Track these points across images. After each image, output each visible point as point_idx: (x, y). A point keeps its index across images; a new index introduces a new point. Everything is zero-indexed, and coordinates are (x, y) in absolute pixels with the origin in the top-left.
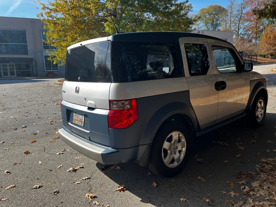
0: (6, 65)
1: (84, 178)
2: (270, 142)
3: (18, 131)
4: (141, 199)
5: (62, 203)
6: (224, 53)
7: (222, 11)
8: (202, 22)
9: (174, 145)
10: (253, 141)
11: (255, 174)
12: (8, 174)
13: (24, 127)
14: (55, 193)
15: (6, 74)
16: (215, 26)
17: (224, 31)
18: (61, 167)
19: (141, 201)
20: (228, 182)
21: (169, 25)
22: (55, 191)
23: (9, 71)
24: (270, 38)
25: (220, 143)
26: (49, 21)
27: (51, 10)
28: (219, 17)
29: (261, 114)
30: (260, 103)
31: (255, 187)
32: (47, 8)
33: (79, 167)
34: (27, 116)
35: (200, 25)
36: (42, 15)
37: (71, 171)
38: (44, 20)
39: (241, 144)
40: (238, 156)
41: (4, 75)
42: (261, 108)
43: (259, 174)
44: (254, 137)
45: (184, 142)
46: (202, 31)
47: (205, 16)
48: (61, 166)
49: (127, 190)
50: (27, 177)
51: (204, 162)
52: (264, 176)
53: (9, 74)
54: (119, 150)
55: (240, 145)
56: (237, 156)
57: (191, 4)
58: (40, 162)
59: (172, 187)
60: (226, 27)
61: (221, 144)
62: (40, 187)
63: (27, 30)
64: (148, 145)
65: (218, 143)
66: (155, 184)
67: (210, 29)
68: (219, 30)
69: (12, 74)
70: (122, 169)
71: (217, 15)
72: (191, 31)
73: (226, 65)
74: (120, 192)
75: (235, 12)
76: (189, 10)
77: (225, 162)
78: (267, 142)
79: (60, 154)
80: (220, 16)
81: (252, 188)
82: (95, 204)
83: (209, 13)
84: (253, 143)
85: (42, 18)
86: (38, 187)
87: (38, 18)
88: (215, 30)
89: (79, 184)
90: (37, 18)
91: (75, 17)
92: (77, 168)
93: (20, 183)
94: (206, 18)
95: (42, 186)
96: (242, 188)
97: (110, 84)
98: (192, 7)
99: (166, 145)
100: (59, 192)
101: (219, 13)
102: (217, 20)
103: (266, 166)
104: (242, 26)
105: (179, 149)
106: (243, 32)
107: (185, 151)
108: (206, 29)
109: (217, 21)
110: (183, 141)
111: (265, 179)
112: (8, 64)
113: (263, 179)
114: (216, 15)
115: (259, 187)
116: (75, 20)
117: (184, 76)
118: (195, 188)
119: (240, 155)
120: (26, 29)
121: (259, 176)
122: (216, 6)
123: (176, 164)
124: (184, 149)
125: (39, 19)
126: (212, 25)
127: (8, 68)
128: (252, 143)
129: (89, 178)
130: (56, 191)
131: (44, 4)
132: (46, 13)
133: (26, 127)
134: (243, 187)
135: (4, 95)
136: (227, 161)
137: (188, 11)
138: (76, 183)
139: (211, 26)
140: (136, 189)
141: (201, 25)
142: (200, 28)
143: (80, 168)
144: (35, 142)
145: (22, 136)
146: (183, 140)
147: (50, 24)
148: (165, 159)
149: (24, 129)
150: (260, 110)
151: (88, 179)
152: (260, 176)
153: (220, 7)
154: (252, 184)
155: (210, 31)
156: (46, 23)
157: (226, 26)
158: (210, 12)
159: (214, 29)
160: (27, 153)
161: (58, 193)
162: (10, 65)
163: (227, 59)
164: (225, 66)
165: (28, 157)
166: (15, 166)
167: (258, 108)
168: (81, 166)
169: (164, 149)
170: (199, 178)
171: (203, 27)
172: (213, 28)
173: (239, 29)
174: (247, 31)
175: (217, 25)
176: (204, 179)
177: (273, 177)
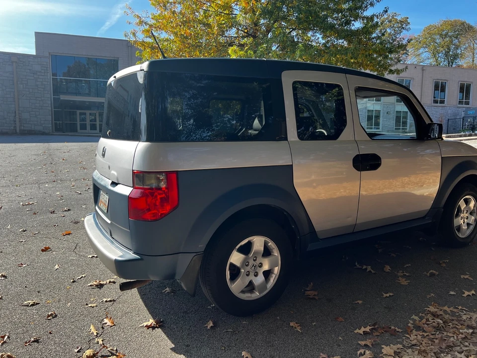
0: (85, 114)
1: (105, 300)
2: (466, 277)
3: (54, 215)
4: (174, 346)
5: (50, 333)
6: (464, 109)
7: (467, 31)
8: (427, 50)
9: (254, 260)
10: (432, 271)
11: (400, 330)
12: (3, 278)
13: (66, 211)
14: (49, 316)
15: (83, 127)
16: (452, 58)
17: (470, 68)
18: (82, 278)
19: (172, 349)
20: (340, 338)
21: (346, 54)
22: (50, 313)
23: (88, 123)
25: (366, 269)
26: (143, 43)
27: (151, 26)
28: (459, 42)
29: (468, 225)
30: (467, 202)
31: (386, 355)
32: (145, 23)
33: (108, 281)
34: (80, 194)
35: (423, 56)
36: (134, 34)
37: (93, 286)
38: (135, 42)
39: (407, 274)
40: (388, 295)
41: (81, 129)
42: (469, 212)
43: (409, 332)
44: (440, 264)
45: (278, 257)
46: (421, 67)
47: (434, 41)
48: (84, 276)
49: (160, 327)
50: (26, 287)
51: (317, 298)
52: (416, 337)
53: (88, 127)
54: (144, 257)
55: (404, 276)
56: (385, 295)
57: (407, 18)
58: (57, 267)
59: (236, 333)
60: (473, 61)
61: (368, 270)
62: (32, 305)
63: (120, 59)
64: (195, 254)
65: (364, 267)
66: (211, 324)
67: (441, 64)
68: (459, 66)
69: (93, 127)
70: (173, 292)
71: (457, 38)
72: (390, 65)
73: (464, 131)
74: (148, 329)
76: (403, 28)
77: (356, 302)
78: (462, 276)
79: (92, 257)
80: (462, 39)
81: (381, 355)
82: (98, 342)
83: (441, 35)
84: (432, 275)
85: (133, 39)
86: (31, 304)
87: (127, 39)
88: (451, 66)
89: (93, 307)
90: (124, 38)
91: (185, 38)
92: (105, 282)
93: (11, 295)
94: (436, 43)
95: (38, 304)
96: (359, 352)
97: (137, 143)
98: (409, 23)
99: (236, 258)
100: (56, 316)
101: (462, 34)
102: (457, 47)
103: (430, 320)
105: (266, 267)
107: (278, 273)
108: (433, 63)
109: (457, 49)
110: (276, 256)
111: (414, 342)
112: (88, 112)
113: (411, 342)
114: (455, 38)
115: (393, 355)
116: (184, 42)
117: (286, 139)
118: (276, 341)
119: (391, 294)
120: (118, 58)
121: (407, 336)
122: (455, 21)
123: (256, 295)
124: (277, 270)
125: (127, 41)
126: (446, 56)
127: (88, 118)
128: (428, 275)
129: (114, 301)
130: (52, 314)
131: (140, 16)
132: (143, 31)
133: (69, 210)
134: (362, 351)
135: (63, 159)
136: (360, 302)
137: (400, 30)
138: (90, 305)
139: (444, 59)
140: (174, 329)
141: (425, 56)
142: (421, 62)
143: (110, 282)
144: (69, 234)
145: (56, 223)
146: (276, 253)
147: (145, 48)
148: (233, 284)
149: (65, 213)
150: (467, 215)
151: (110, 301)
152: (409, 337)
153: (463, 24)
154: (383, 348)
155: (442, 67)
156: (138, 47)
157: (474, 58)
158: (444, 33)
159: (449, 64)
160: (46, 250)
161: (53, 318)
162: (90, 114)
163: (469, 120)
164: (462, 133)
165: (45, 256)
166: (20, 268)
167: (459, 210)
168: (112, 280)
169: (232, 265)
170: (292, 324)
171: (428, 59)
172: (448, 61)
175: (456, 56)
176: (300, 327)
177: (432, 341)
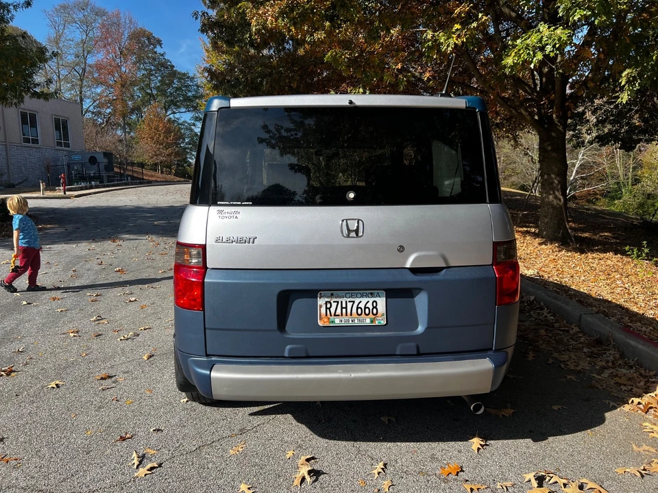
6: (65, 152)
24: (156, 129)
75: (69, 57)
104: (88, 93)
106: (92, 107)
163: (76, 168)
173: (82, 100)
174: (101, 105)
